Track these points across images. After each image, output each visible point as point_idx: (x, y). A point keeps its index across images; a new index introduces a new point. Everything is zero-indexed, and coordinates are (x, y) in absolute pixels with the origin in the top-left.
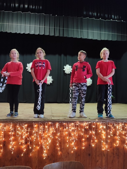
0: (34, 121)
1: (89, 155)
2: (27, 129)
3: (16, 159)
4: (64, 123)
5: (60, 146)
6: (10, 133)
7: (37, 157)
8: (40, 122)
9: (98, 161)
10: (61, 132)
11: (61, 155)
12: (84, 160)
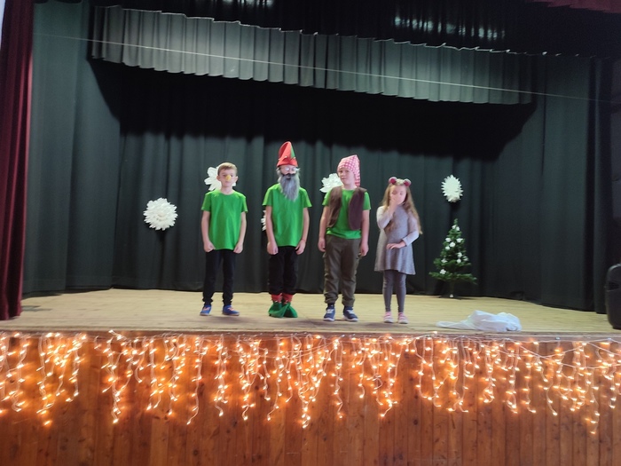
0: (277, 333)
1: (416, 422)
2: (261, 352)
3: (228, 432)
4: (354, 339)
5: (343, 396)
6: (217, 362)
7: (283, 425)
8: (294, 333)
9: (437, 440)
10: (346, 361)
11: (344, 419)
12: (403, 437)
